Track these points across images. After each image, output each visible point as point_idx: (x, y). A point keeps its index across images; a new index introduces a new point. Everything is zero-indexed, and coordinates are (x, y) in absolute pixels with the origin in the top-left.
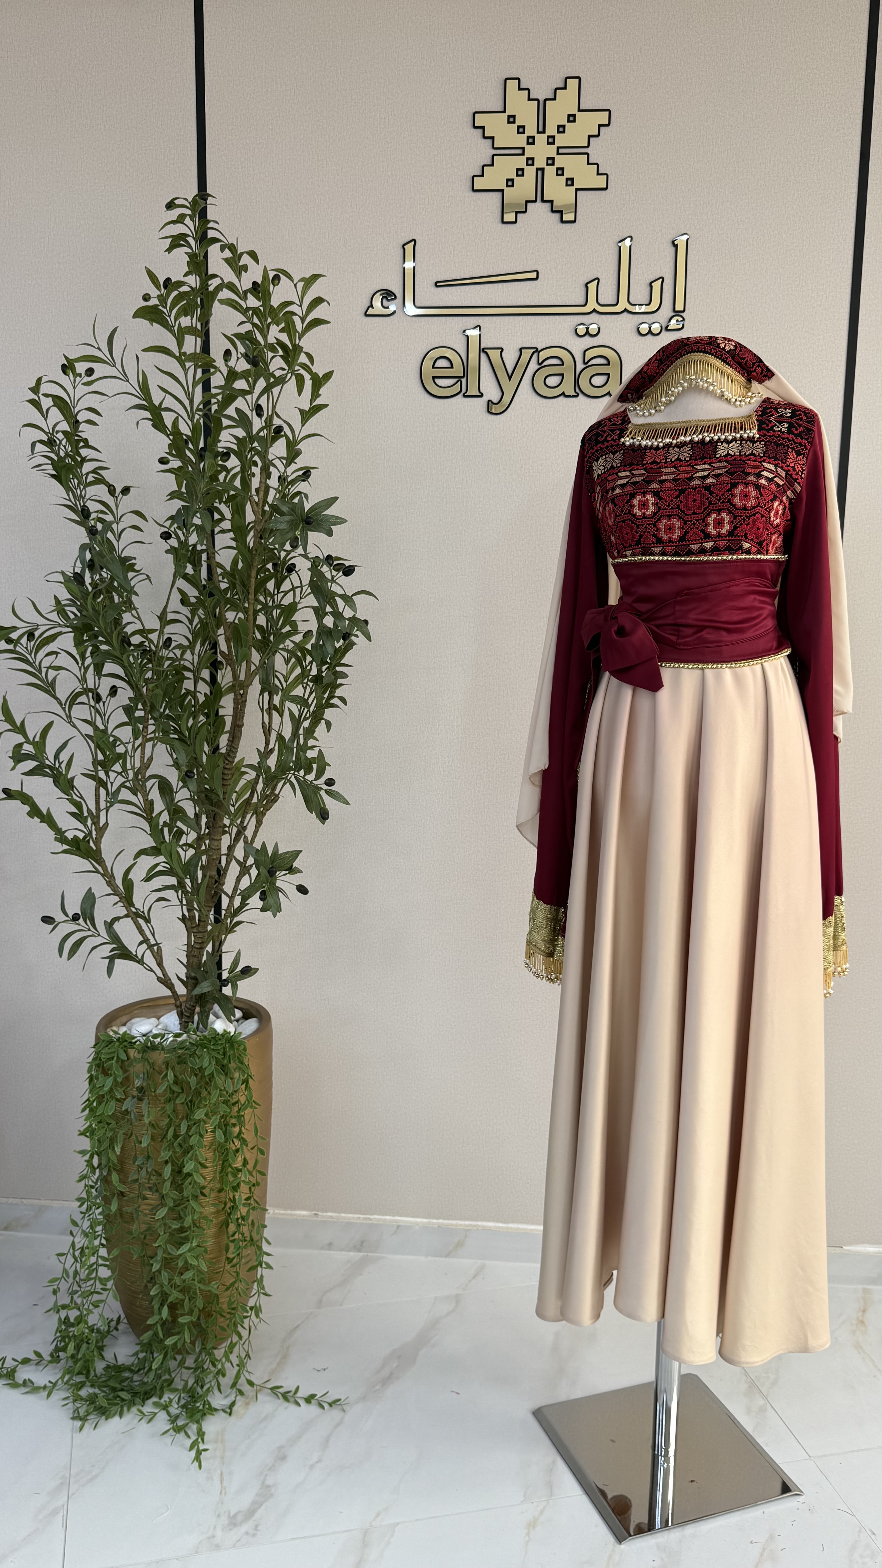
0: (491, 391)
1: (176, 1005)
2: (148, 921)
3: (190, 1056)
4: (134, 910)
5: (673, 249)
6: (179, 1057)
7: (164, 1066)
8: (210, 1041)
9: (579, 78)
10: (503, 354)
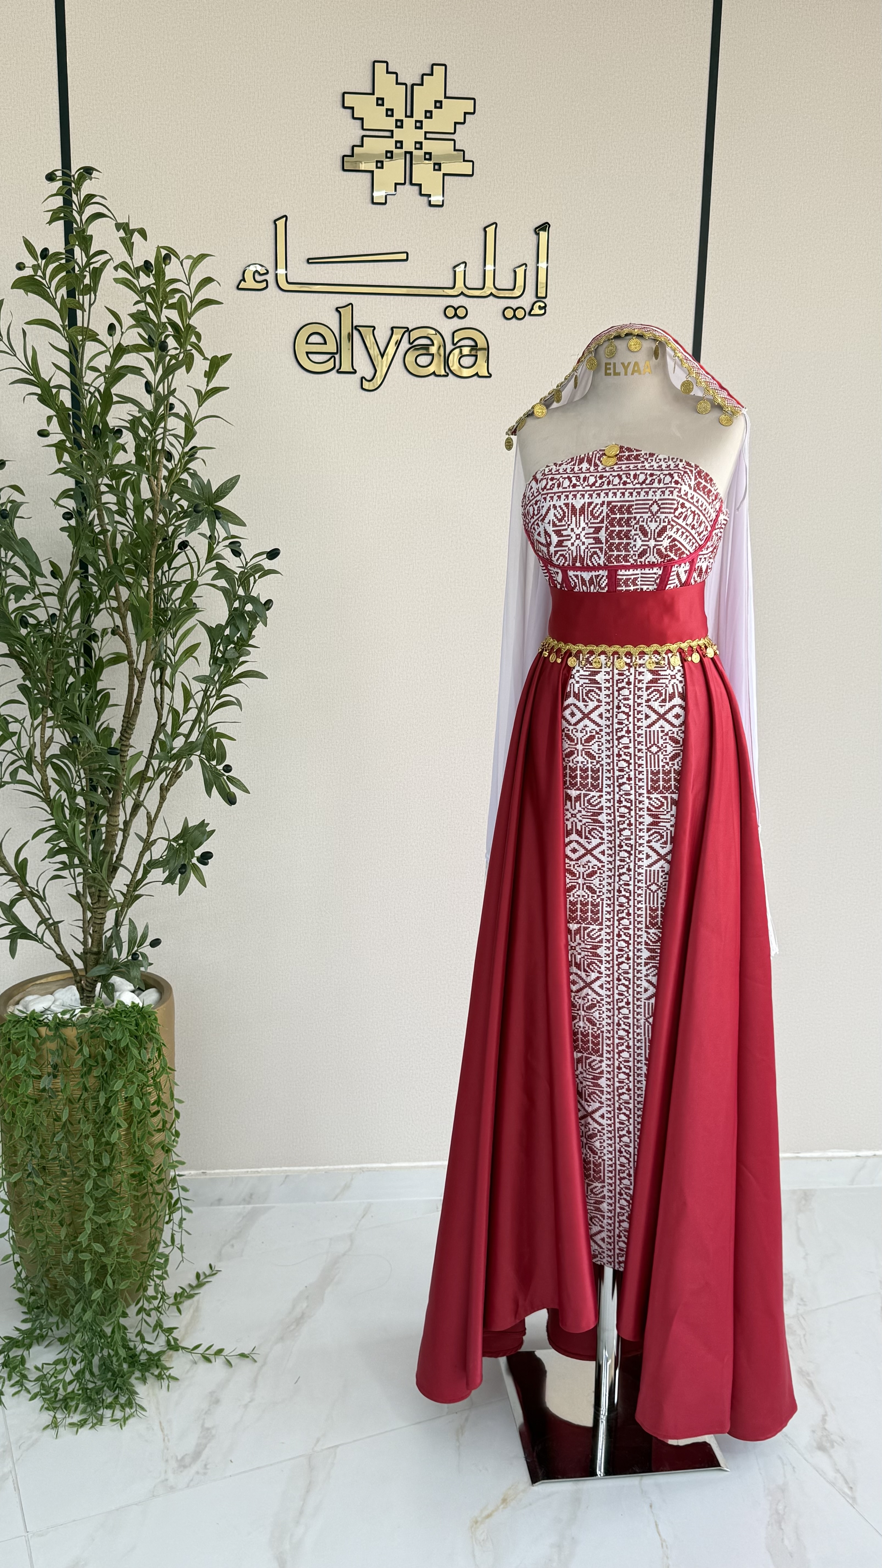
0: (364, 368)
1: (75, 981)
2: (43, 899)
3: (103, 1030)
4: (29, 889)
5: (535, 236)
6: (92, 1032)
7: (76, 1043)
8: (121, 1014)
9: (445, 65)
10: (375, 332)
